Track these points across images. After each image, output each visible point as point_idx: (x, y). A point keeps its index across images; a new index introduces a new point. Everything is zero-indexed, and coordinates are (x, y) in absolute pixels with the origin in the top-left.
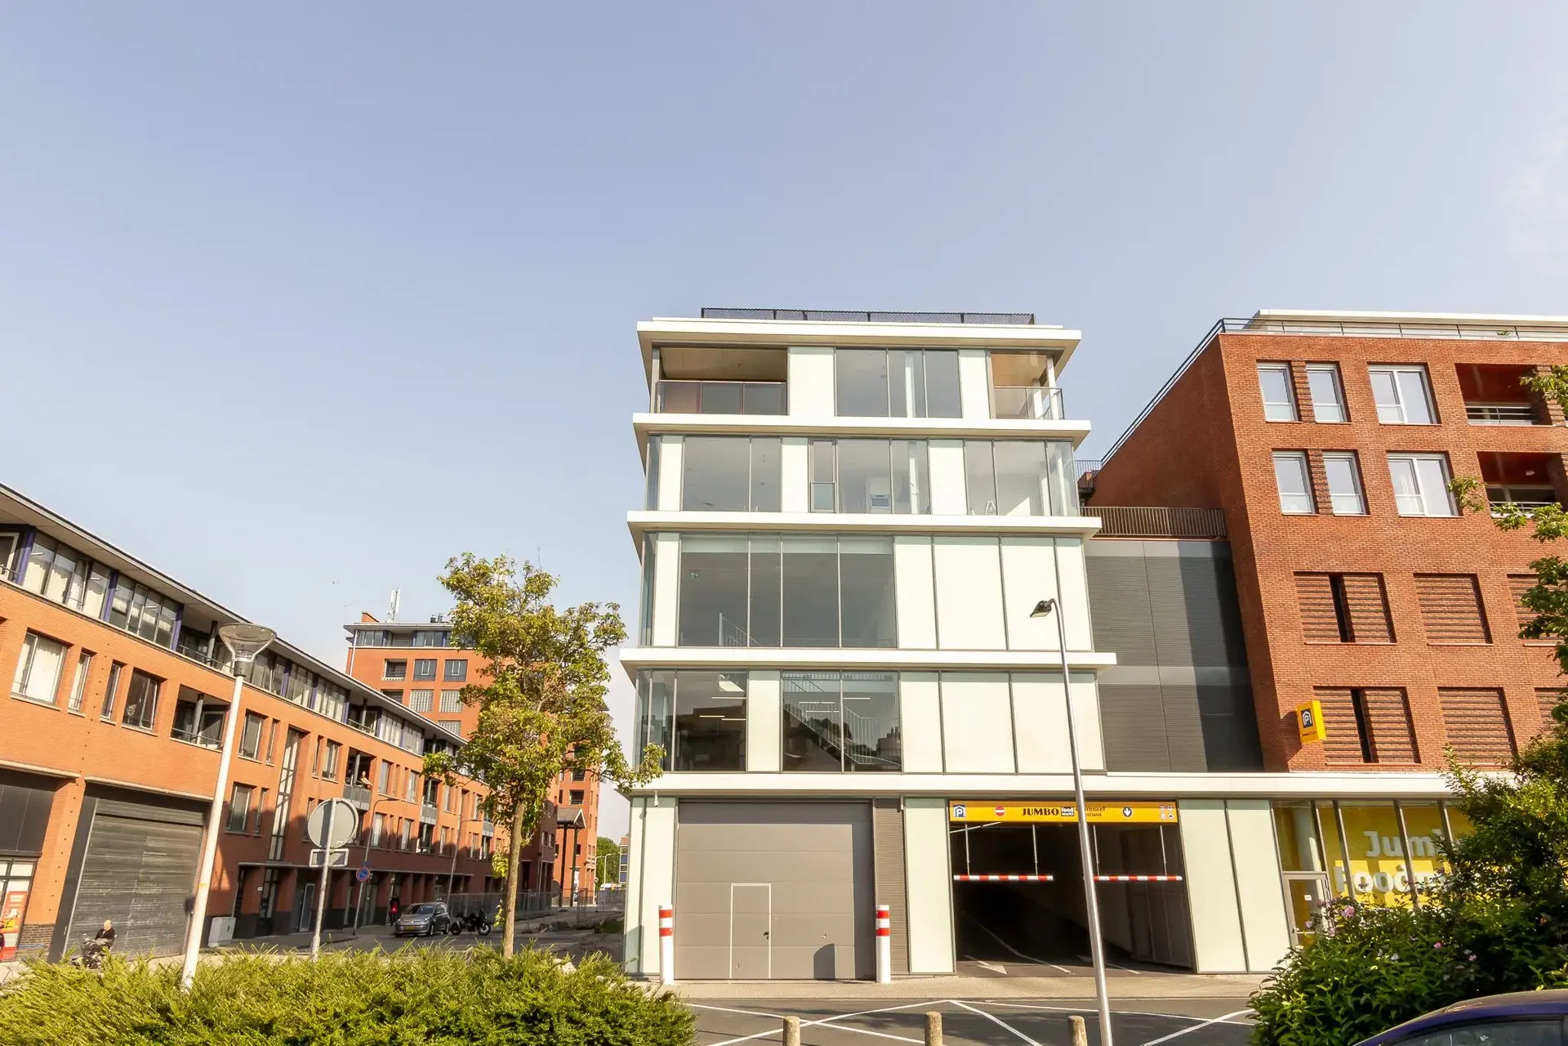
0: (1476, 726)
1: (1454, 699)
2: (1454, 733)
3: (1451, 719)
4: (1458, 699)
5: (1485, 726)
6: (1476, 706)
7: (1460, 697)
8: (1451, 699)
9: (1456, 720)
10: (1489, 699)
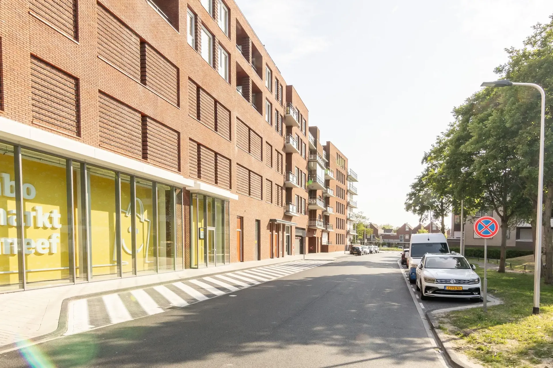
0: (55, 100)
1: (42, 71)
2: (37, 98)
3: (36, 86)
4: (45, 72)
5: (61, 102)
6: (58, 84)
7: (47, 71)
8: (39, 69)
9: (40, 87)
10: (68, 83)
